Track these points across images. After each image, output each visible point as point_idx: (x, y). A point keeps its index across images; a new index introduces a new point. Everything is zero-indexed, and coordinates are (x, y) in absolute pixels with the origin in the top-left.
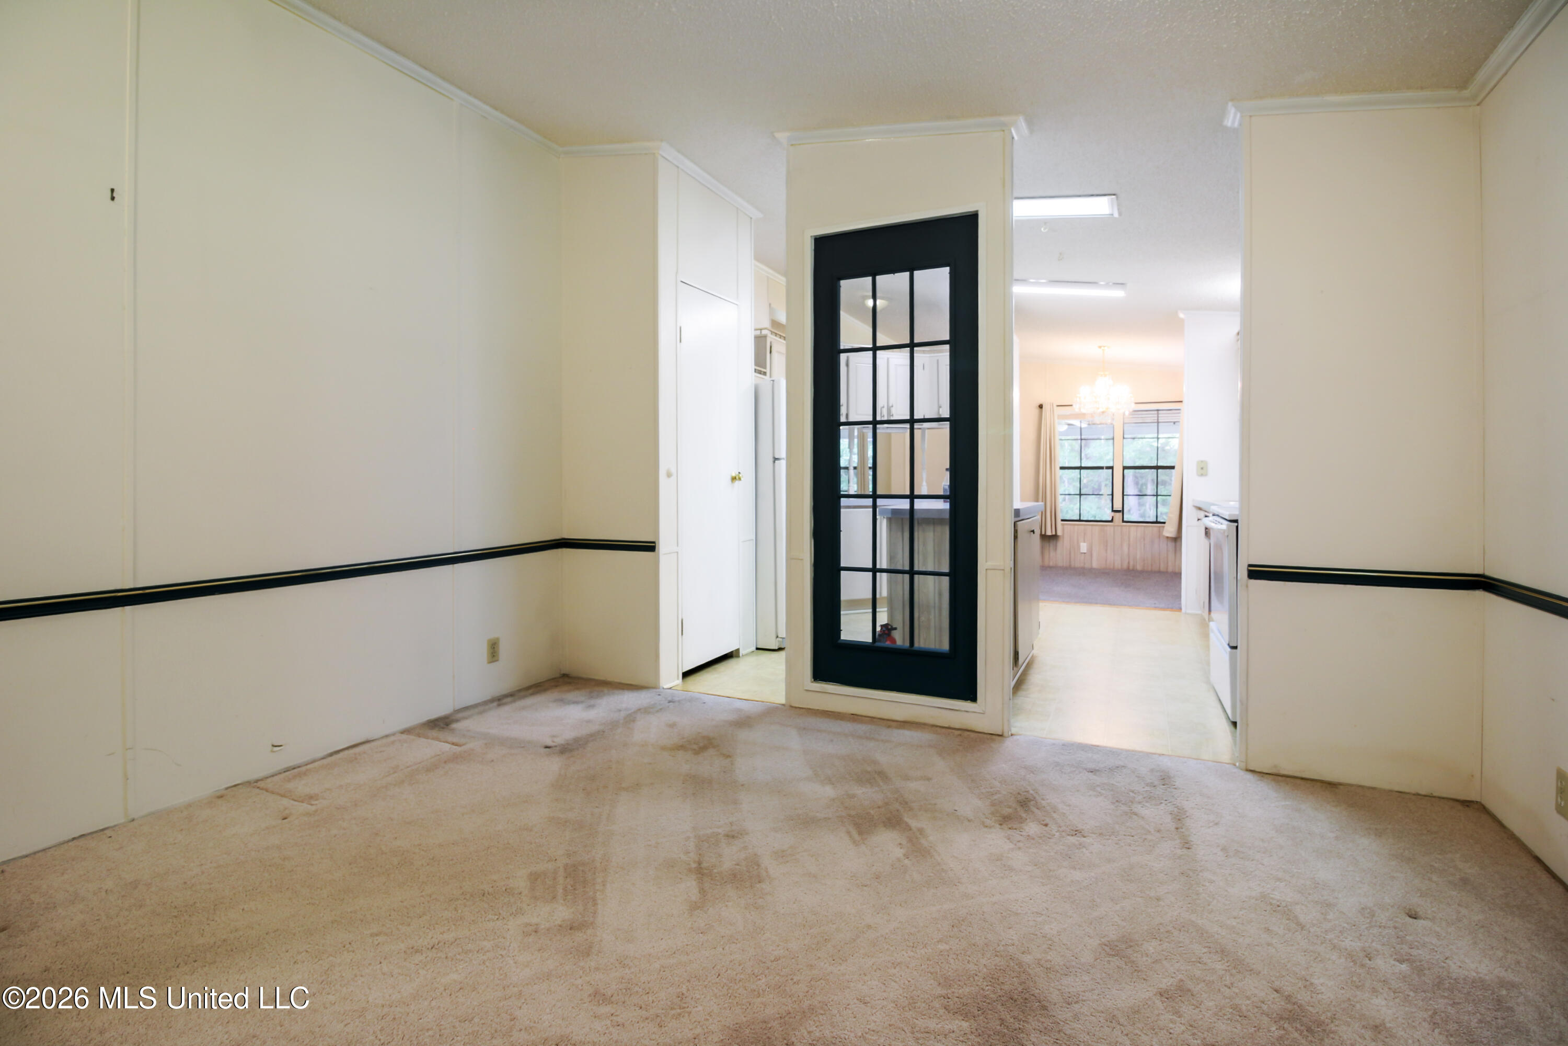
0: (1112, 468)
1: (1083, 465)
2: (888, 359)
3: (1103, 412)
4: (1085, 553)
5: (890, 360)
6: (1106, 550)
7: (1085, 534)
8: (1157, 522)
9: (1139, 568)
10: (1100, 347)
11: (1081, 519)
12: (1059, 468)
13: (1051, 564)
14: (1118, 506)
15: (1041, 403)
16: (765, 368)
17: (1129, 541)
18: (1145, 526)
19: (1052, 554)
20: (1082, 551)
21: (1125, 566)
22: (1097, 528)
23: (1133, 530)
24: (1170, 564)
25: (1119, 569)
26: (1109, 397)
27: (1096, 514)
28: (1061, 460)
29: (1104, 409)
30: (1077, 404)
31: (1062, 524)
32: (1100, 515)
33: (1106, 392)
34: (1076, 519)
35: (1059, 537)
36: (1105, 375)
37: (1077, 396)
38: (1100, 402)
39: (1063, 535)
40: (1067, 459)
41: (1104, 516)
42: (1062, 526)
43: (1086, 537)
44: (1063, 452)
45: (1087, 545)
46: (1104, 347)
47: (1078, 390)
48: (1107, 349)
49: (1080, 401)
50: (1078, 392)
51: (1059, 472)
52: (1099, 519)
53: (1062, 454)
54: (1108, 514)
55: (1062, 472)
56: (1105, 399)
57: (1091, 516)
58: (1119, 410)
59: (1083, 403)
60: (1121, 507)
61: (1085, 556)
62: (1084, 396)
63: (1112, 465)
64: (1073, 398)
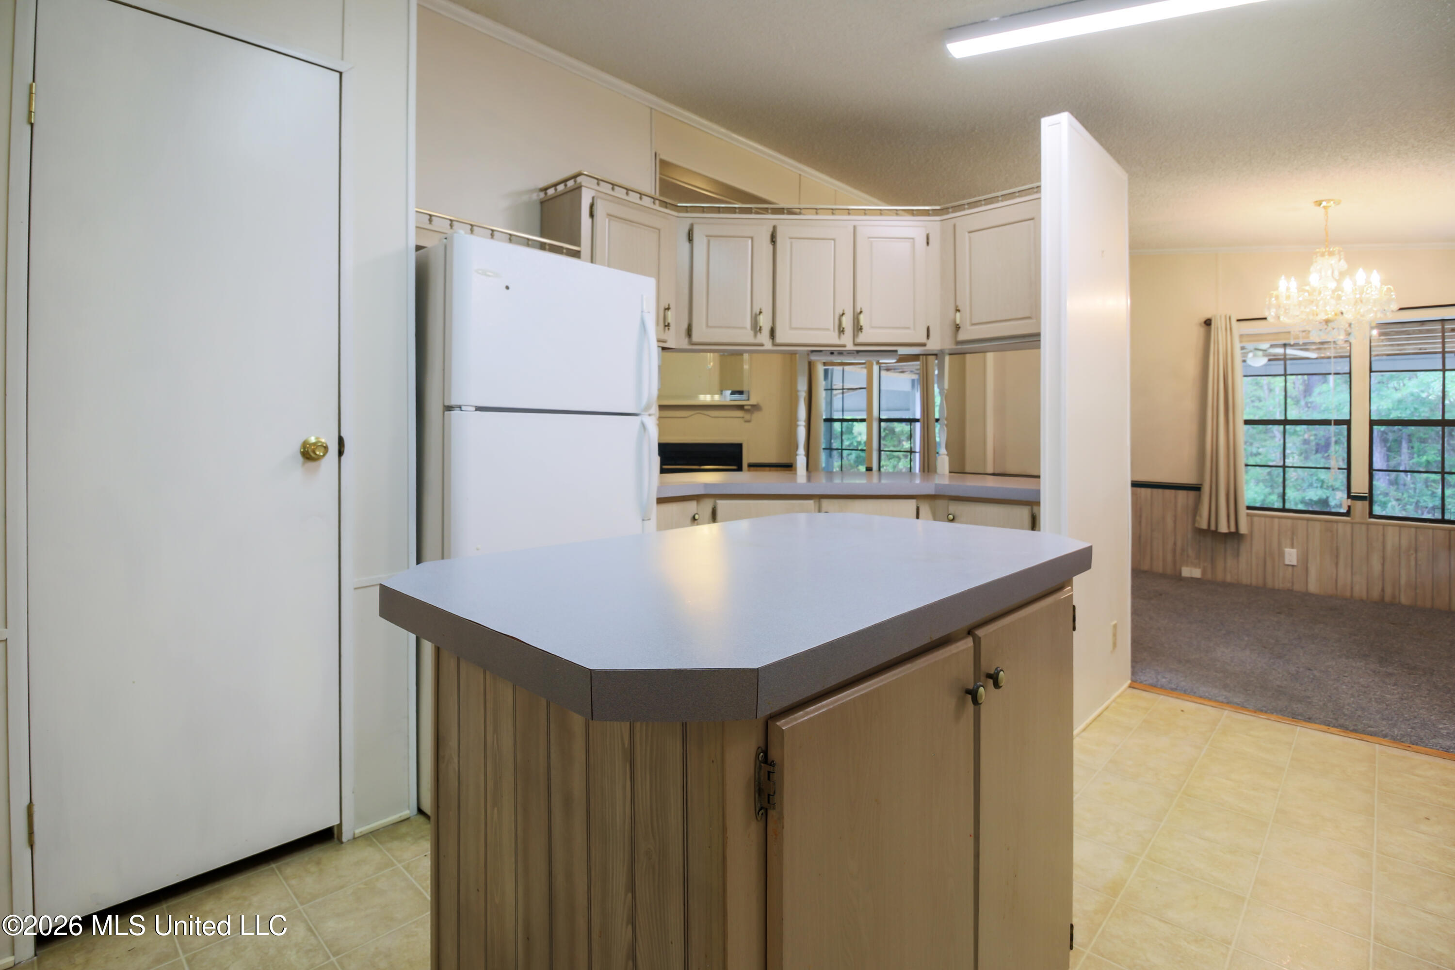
0: (1348, 423)
1: (1289, 418)
2: (855, 227)
3: (1327, 322)
4: (1293, 566)
5: (859, 229)
6: (1337, 564)
7: (1293, 533)
8: (1445, 521)
9: (1405, 599)
10: (1319, 203)
11: (1288, 506)
12: (1243, 423)
13: (1229, 578)
14: (1360, 486)
15: (1208, 315)
16: (578, 244)
17: (1384, 549)
18: (1417, 528)
19: (1230, 562)
20: (1287, 562)
21: (1376, 595)
22: (1318, 524)
23: (1393, 532)
25: (1362, 600)
26: (1340, 293)
27: (1315, 498)
28: (1247, 409)
29: (1330, 316)
30: (1273, 314)
31: (1248, 515)
32: (1325, 502)
33: (1333, 285)
34: (1276, 506)
35: (1242, 535)
36: (1331, 254)
37: (1273, 299)
38: (1321, 302)
39: (1251, 532)
40: (1258, 408)
41: (1332, 503)
42: (1249, 518)
43: (1295, 538)
44: (1251, 397)
45: (1298, 552)
46: (1328, 201)
47: (1276, 289)
48: (1333, 205)
49: (1280, 307)
50: (1275, 293)
51: (1242, 429)
52: (1321, 510)
53: (1248, 400)
54: (1338, 499)
55: (1249, 429)
56: (1332, 297)
57: (1303, 502)
58: (1362, 316)
59: (1286, 310)
60: (1367, 491)
61: (1293, 570)
62: (1288, 297)
63: (1348, 418)
64: (1267, 303)
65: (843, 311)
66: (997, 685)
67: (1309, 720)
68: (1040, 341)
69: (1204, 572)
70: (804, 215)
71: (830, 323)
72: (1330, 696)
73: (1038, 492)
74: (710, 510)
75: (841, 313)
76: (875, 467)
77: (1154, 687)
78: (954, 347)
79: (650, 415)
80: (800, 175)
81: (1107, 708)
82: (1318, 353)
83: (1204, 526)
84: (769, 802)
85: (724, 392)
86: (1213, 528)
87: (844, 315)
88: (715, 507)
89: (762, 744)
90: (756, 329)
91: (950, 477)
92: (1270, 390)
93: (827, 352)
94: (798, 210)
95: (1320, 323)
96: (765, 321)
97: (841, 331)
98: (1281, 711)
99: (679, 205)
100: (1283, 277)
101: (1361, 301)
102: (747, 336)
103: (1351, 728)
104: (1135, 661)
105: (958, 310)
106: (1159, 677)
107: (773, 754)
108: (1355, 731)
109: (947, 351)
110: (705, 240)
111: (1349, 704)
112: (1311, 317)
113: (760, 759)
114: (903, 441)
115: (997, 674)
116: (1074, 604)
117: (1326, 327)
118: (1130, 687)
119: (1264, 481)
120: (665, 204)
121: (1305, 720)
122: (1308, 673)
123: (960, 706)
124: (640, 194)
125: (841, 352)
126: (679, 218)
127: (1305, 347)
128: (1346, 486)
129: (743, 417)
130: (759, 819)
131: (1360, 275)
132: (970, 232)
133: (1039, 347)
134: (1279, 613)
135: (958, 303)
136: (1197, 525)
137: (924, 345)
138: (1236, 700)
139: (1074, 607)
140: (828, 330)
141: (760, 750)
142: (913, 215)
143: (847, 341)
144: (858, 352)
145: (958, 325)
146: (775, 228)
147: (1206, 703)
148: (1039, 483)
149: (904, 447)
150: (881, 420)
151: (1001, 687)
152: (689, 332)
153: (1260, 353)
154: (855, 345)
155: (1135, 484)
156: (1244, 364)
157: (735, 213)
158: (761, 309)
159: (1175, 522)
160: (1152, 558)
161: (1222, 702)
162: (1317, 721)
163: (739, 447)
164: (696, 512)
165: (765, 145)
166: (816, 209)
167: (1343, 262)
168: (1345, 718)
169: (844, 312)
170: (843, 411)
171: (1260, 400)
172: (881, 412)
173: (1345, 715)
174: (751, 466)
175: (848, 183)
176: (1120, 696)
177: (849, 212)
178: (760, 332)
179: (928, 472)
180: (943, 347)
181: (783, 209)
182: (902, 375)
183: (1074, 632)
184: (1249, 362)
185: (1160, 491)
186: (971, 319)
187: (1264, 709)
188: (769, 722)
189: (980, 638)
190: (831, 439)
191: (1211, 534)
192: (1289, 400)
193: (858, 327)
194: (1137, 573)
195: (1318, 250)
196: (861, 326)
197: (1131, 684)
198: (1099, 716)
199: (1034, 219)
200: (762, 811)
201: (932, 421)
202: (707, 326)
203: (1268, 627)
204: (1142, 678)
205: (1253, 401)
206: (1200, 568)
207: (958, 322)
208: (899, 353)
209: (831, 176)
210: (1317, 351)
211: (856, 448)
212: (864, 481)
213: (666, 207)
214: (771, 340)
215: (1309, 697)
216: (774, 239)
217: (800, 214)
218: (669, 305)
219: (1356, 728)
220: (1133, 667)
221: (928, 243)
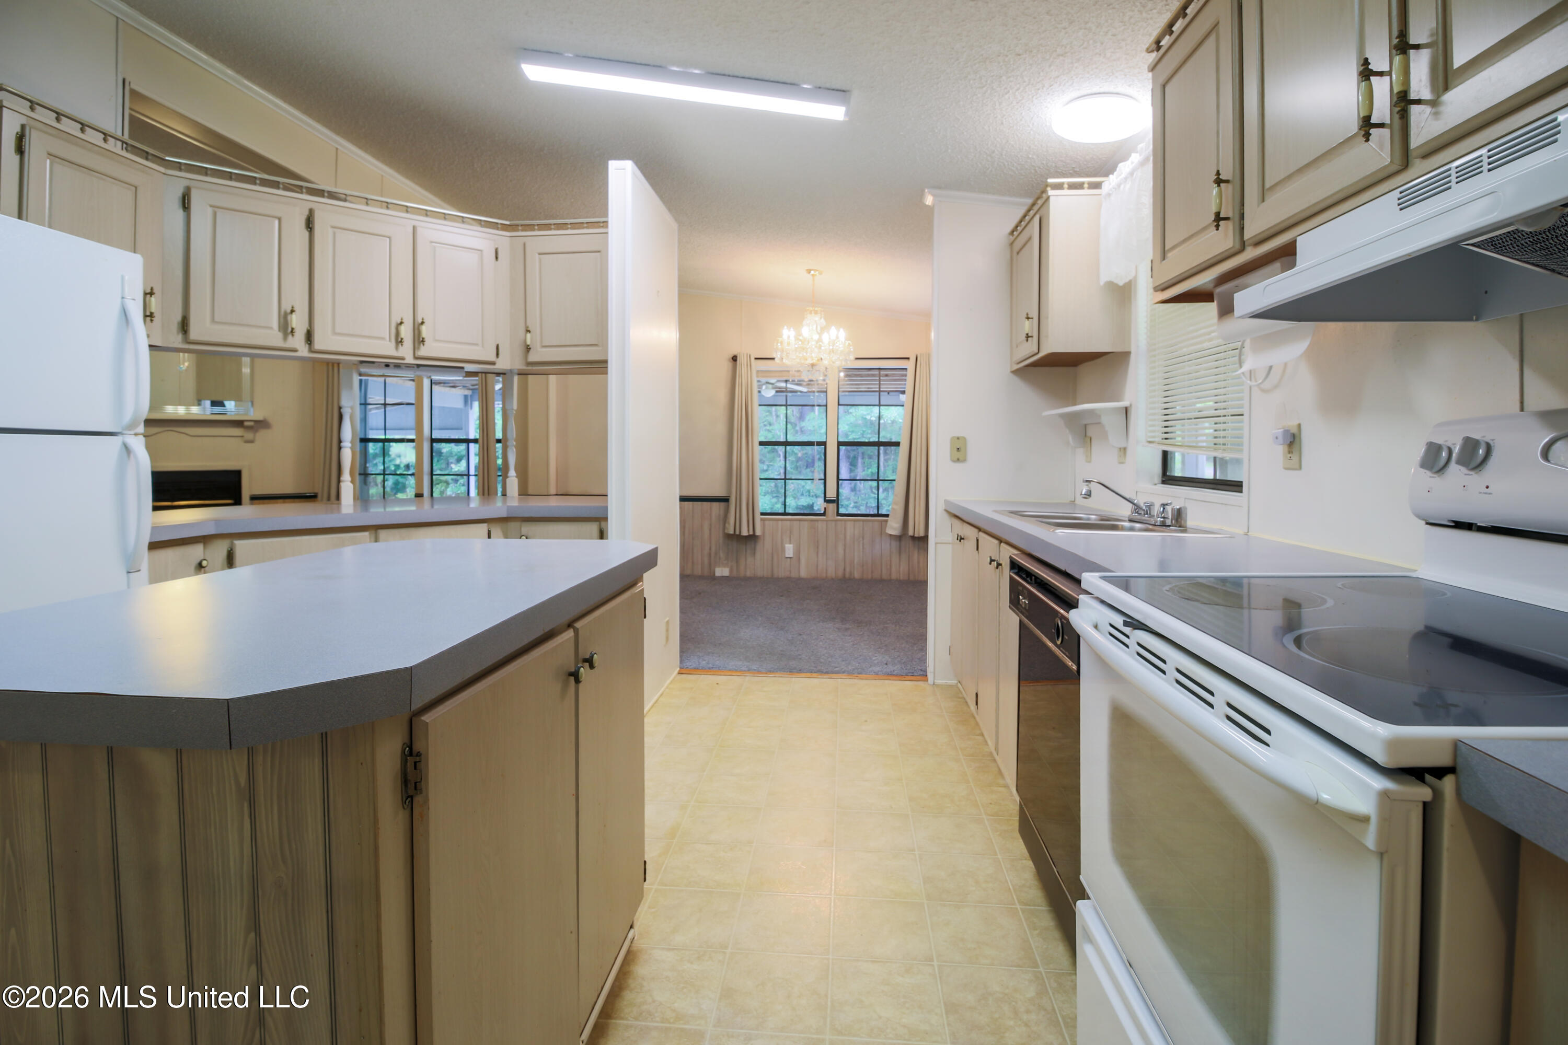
0: (824, 444)
1: (789, 440)
2: (414, 228)
3: (813, 365)
4: (791, 558)
5: (419, 230)
6: (817, 553)
7: (791, 532)
8: (878, 515)
9: (857, 575)
10: (809, 271)
11: (787, 511)
12: (758, 443)
13: (748, 574)
14: (831, 494)
15: (735, 353)
17: (845, 537)
18: (863, 521)
19: (749, 560)
20: (787, 556)
21: (840, 574)
22: (806, 523)
23: (850, 523)
24: (894, 569)
25: (832, 579)
26: (821, 343)
27: (805, 504)
28: (762, 432)
29: (814, 361)
30: (779, 356)
31: (762, 520)
32: (811, 506)
33: (816, 337)
34: (780, 512)
35: (758, 536)
36: (816, 313)
37: (779, 344)
38: (809, 350)
39: (764, 532)
40: (769, 431)
41: (816, 508)
42: (762, 522)
43: (792, 536)
44: (763, 422)
45: (794, 547)
46: (815, 270)
47: (781, 336)
48: (818, 275)
49: (783, 351)
50: (780, 339)
51: (758, 449)
52: (808, 512)
53: (762, 425)
54: (819, 505)
55: (762, 449)
56: (816, 347)
57: (797, 508)
58: (833, 362)
59: (787, 353)
60: (835, 496)
61: (790, 561)
62: (789, 344)
63: (825, 440)
64: (775, 347)
65: (402, 319)
66: (592, 667)
67: (800, 671)
68: (607, 367)
69: (731, 571)
70: (351, 202)
71: (385, 331)
72: (813, 652)
73: (606, 509)
74: (224, 553)
75: (399, 322)
76: (426, 492)
77: (697, 670)
78: (525, 368)
79: (136, 434)
80: (337, 149)
81: (661, 695)
82: (808, 388)
83: (732, 532)
84: (416, 788)
85: (203, 402)
86: (737, 533)
87: (403, 325)
88: (231, 550)
89: (407, 741)
90: (286, 330)
91: (519, 499)
92: (777, 416)
93: (381, 364)
94: (344, 196)
95: (809, 366)
96: (298, 322)
97: (399, 341)
98: (782, 669)
99: (167, 158)
100: (786, 327)
101: (833, 351)
102: (274, 338)
103: (825, 671)
104: (683, 652)
105: (528, 331)
106: (700, 661)
107: (418, 746)
108: (827, 673)
109: (516, 371)
110: (210, 211)
111: (824, 655)
112: (803, 361)
113: (406, 753)
114: (452, 463)
115: (592, 657)
116: (645, 596)
117: (811, 369)
118: (679, 673)
119: (772, 492)
120: (145, 154)
121: (798, 673)
122: (799, 637)
123: (565, 685)
124: (104, 134)
125: (398, 364)
126: (165, 175)
127: (799, 384)
128: (823, 492)
129: (242, 436)
130: (405, 807)
131: (833, 331)
132: (540, 254)
133: (606, 373)
134: (782, 596)
135: (528, 324)
136: (726, 531)
137: (493, 363)
138: (754, 667)
139: (645, 599)
140: (383, 339)
141: (405, 746)
142: (482, 226)
143: (406, 353)
144: (419, 366)
145: (528, 346)
146: (311, 212)
147: (734, 674)
148: (607, 501)
149: (453, 470)
150: (433, 441)
151: (595, 667)
152: (184, 326)
153: (770, 386)
154: (416, 358)
155: (683, 499)
156: (759, 394)
157: (255, 184)
158: (293, 307)
159: (710, 530)
160: (693, 563)
161: (745, 671)
162: (805, 671)
163: (238, 474)
164: (203, 558)
165: (290, 104)
166: (367, 199)
167: (822, 320)
168: (821, 665)
169: (403, 321)
170: (385, 429)
171: (770, 424)
172: (433, 431)
173: (821, 663)
174: (255, 499)
175: (398, 170)
176: (671, 683)
177: (407, 209)
178: (293, 335)
179: (489, 495)
180: (513, 368)
181: (323, 191)
182: (453, 389)
183: (645, 619)
184: (763, 393)
185: (700, 503)
186: (541, 341)
187: (772, 669)
188: (413, 718)
189: (578, 629)
190: (366, 463)
191: (736, 538)
192: (789, 426)
193: (419, 339)
194: (684, 577)
195: (808, 308)
196: (423, 338)
197: (679, 671)
198: (656, 702)
199: (601, 253)
200: (409, 799)
201: (492, 441)
202: (213, 320)
203: (774, 608)
204: (687, 664)
205: (765, 425)
206: (728, 567)
207: (528, 342)
208: (466, 370)
209: (378, 159)
210: (807, 386)
211: (393, 473)
212: (413, 508)
213: (147, 159)
214: (307, 345)
215: (799, 655)
216: (311, 225)
217: (345, 200)
218: (152, 289)
219: (827, 670)
220: (681, 657)
221: (497, 258)
